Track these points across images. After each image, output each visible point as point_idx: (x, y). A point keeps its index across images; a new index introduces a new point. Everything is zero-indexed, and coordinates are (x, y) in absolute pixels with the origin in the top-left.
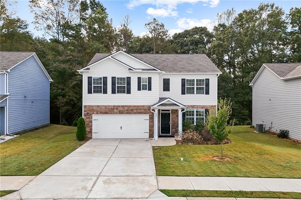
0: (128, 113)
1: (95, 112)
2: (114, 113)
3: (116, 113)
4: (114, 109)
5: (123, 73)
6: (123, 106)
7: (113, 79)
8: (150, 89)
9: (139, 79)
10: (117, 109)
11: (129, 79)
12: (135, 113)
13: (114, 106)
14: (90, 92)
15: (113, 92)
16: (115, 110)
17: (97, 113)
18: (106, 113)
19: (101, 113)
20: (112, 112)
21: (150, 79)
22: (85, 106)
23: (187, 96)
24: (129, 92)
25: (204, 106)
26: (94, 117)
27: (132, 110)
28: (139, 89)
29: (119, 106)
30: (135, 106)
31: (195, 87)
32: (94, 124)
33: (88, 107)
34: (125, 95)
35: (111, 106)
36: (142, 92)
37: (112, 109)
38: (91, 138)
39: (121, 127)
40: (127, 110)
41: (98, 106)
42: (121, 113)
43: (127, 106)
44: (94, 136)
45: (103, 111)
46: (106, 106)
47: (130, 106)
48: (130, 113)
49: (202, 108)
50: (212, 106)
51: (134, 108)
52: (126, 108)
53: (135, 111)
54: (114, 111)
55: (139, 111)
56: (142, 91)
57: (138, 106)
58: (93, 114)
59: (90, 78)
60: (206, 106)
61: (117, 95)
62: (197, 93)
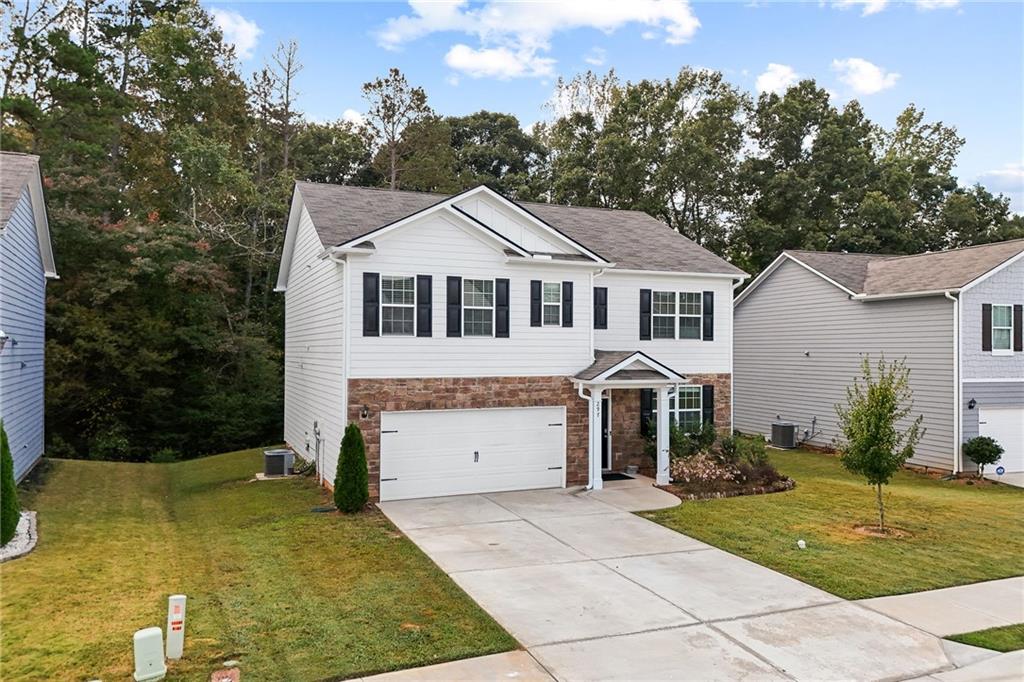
0: (500, 404)
1: (391, 404)
2: (454, 406)
3: (463, 406)
4: (454, 391)
6: (484, 381)
7: (454, 283)
8: (568, 322)
9: (536, 286)
10: (466, 390)
11: (504, 284)
12: (522, 404)
13: (456, 381)
14: (370, 329)
15: (453, 330)
16: (460, 396)
17: (398, 408)
18: (428, 405)
19: (413, 406)
20: (449, 403)
21: (568, 288)
22: (355, 382)
23: (655, 343)
24: (503, 331)
25: (700, 375)
26: (387, 420)
27: (513, 393)
28: (535, 321)
29: (472, 381)
30: (522, 380)
31: (677, 316)
33: (363, 385)
34: (490, 342)
35: (446, 380)
36: (546, 330)
37: (447, 390)
38: (376, 499)
39: (476, 453)
40: (498, 394)
41: (402, 382)
42: (478, 403)
43: (496, 380)
44: (386, 490)
45: (416, 400)
46: (428, 380)
47: (507, 380)
48: (508, 404)
49: (695, 381)
50: (720, 376)
51: (521, 386)
52: (495, 387)
53: (523, 396)
54: (454, 398)
55: (535, 396)
56: (545, 328)
57: (532, 380)
58: (384, 409)
59: (370, 279)
60: (706, 376)
61: (467, 343)
62: (681, 337)
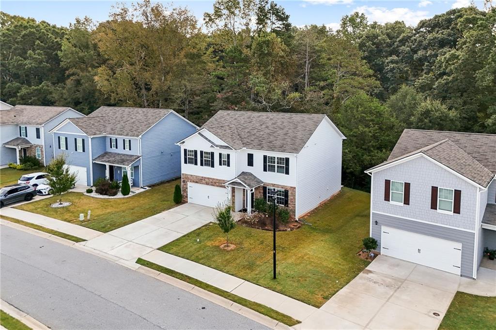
0: (212, 185)
1: (189, 181)
2: (202, 184)
3: (204, 184)
5: (207, 148)
6: (208, 178)
7: (201, 152)
8: (229, 165)
9: (220, 154)
10: (204, 180)
11: (212, 154)
12: (217, 186)
13: (202, 177)
14: (186, 162)
15: (202, 164)
17: (191, 182)
18: (197, 182)
19: (193, 182)
20: (201, 182)
21: (228, 155)
22: (183, 174)
23: (268, 173)
24: (213, 166)
25: (284, 186)
26: (189, 184)
27: (215, 183)
28: (220, 164)
29: (206, 178)
30: (217, 180)
31: (276, 165)
32: (189, 190)
33: (185, 175)
34: (209, 168)
35: (200, 177)
36: (223, 167)
37: (201, 179)
38: (187, 202)
39: (208, 196)
40: (212, 182)
41: (192, 175)
42: (207, 184)
43: (211, 179)
44: (189, 200)
45: (194, 180)
46: (196, 176)
47: (213, 179)
48: (214, 185)
49: (282, 188)
50: (292, 187)
52: (211, 180)
53: (217, 184)
57: (220, 180)
59: (185, 150)
60: (286, 186)
61: (205, 168)
62: (277, 172)
